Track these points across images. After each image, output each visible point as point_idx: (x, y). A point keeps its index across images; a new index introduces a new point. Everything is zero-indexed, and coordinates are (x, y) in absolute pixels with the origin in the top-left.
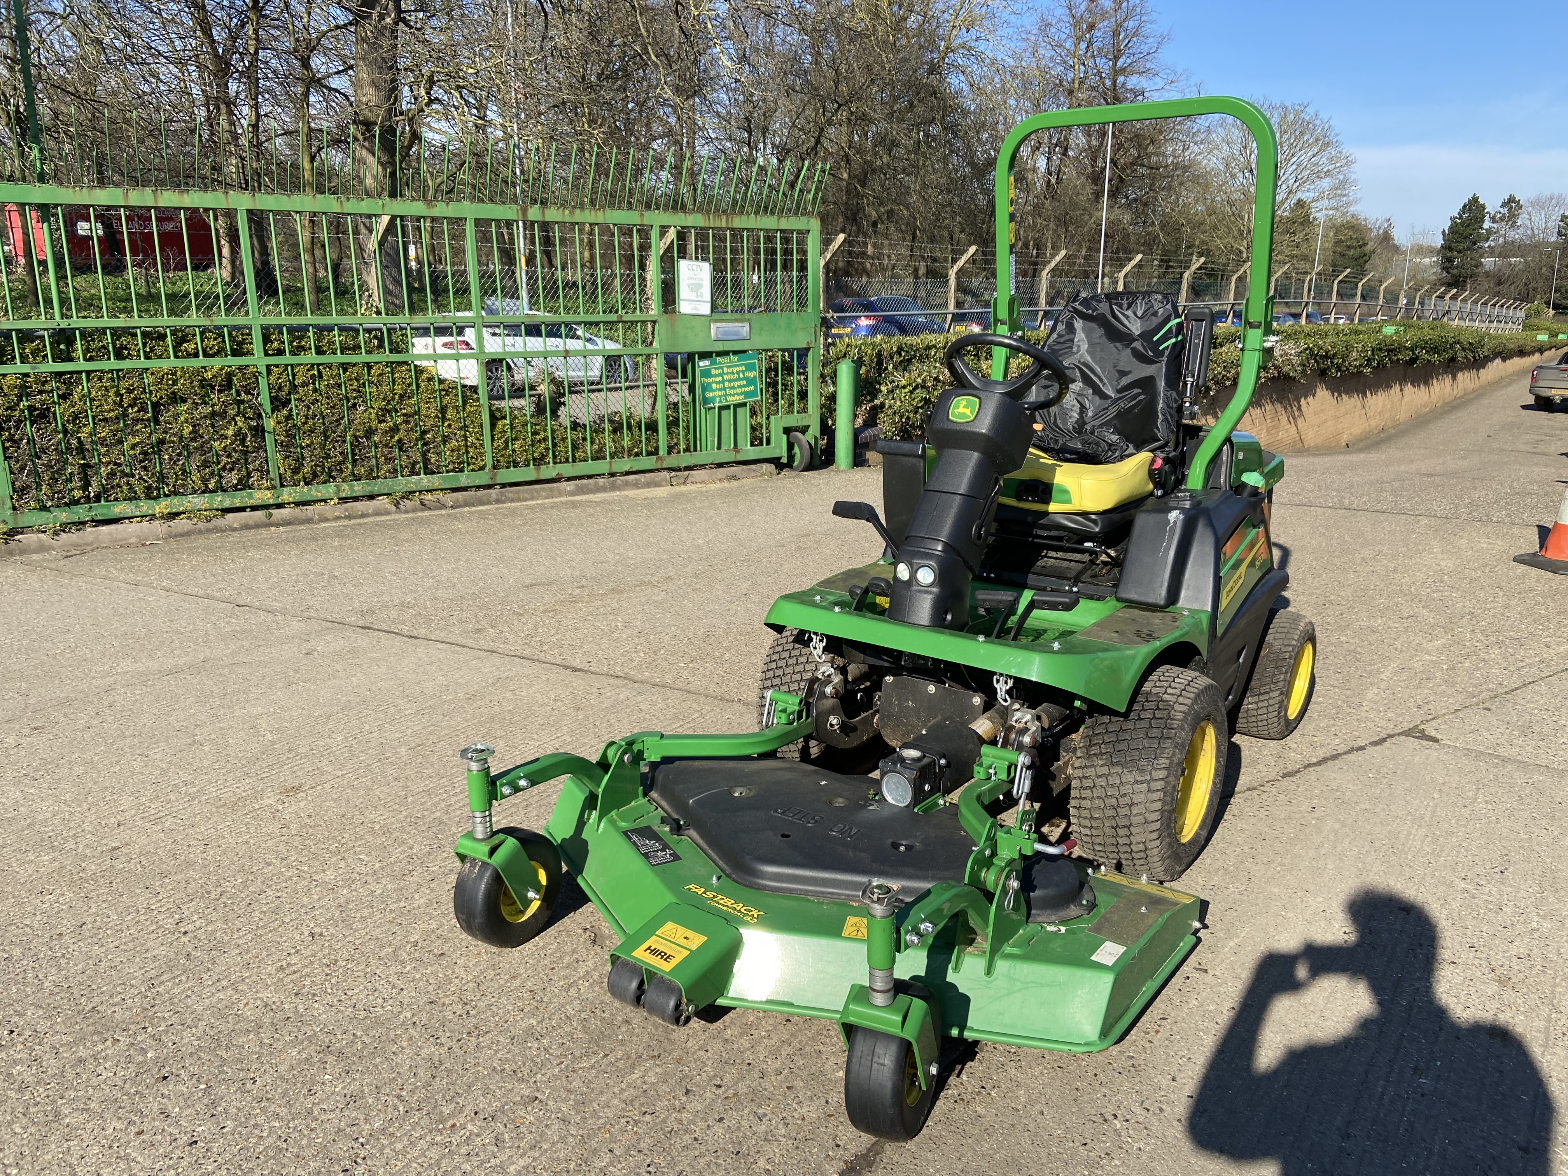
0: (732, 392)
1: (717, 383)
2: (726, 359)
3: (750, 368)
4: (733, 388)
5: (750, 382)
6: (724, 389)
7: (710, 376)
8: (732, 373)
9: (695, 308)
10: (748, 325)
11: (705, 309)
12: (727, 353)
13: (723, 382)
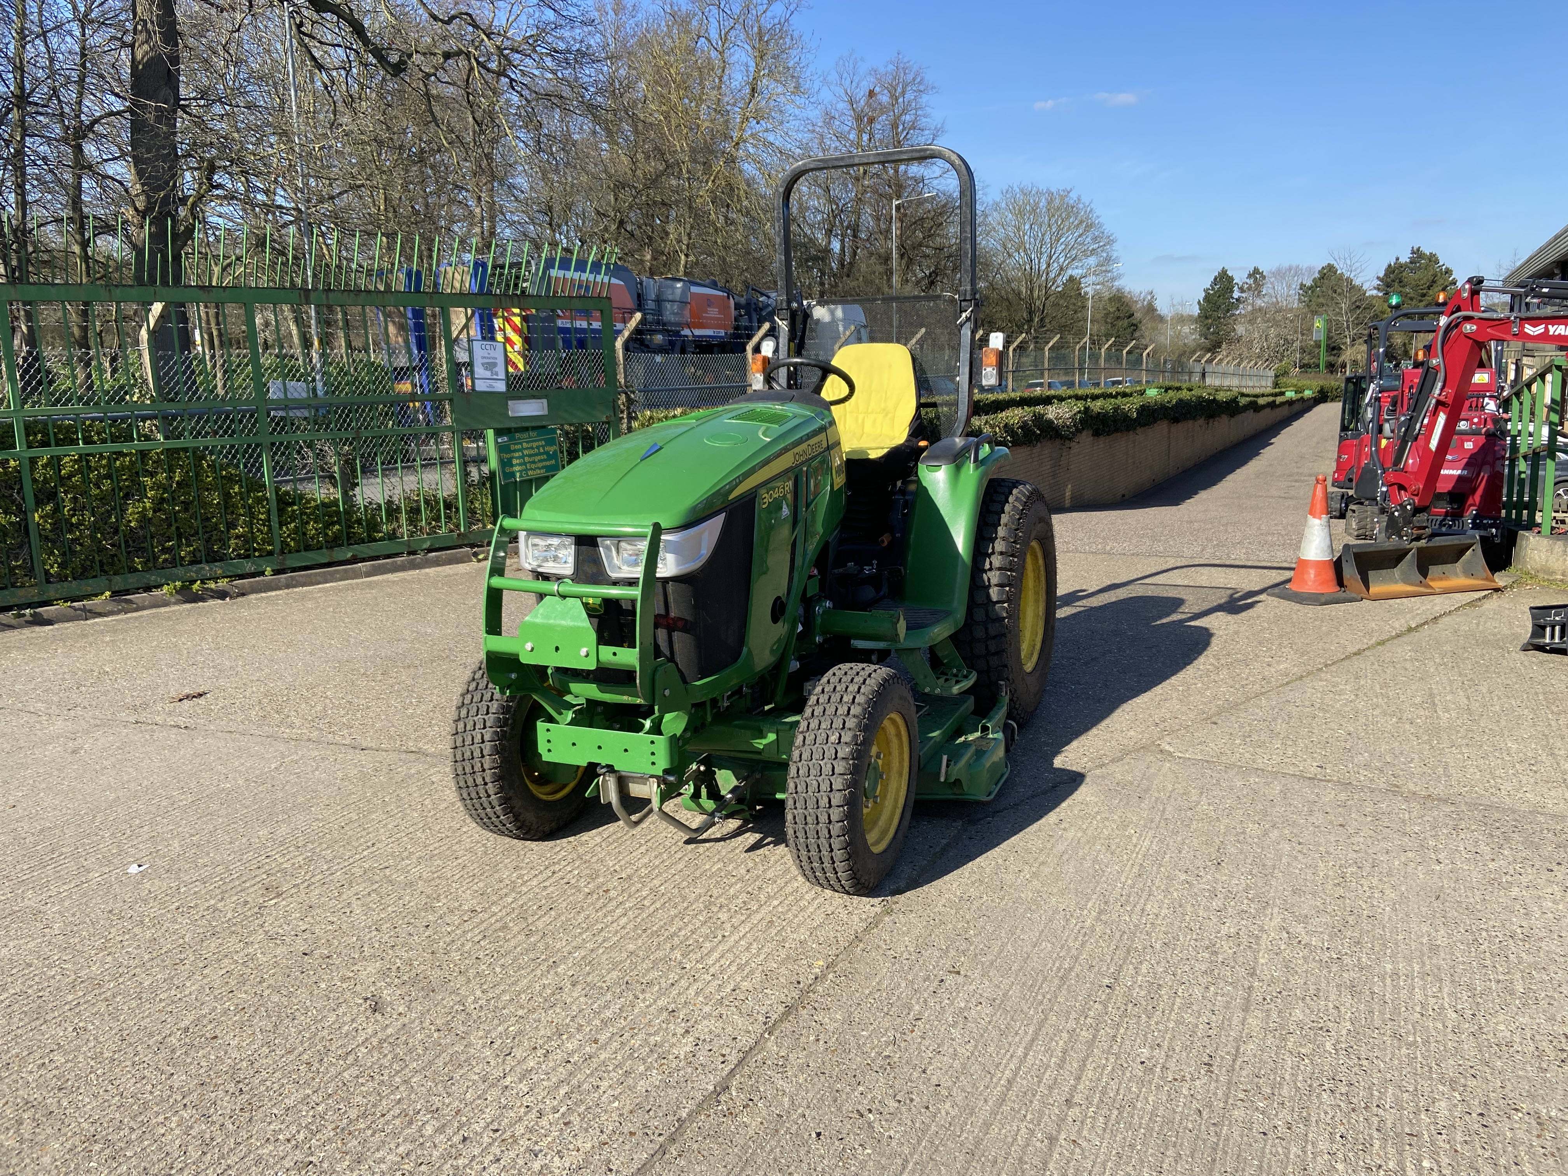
0: (533, 466)
2: (525, 435)
3: (550, 443)
5: (550, 456)
6: (525, 464)
7: (511, 452)
9: (491, 386)
10: (545, 401)
11: (501, 387)
12: (526, 429)
13: (523, 457)
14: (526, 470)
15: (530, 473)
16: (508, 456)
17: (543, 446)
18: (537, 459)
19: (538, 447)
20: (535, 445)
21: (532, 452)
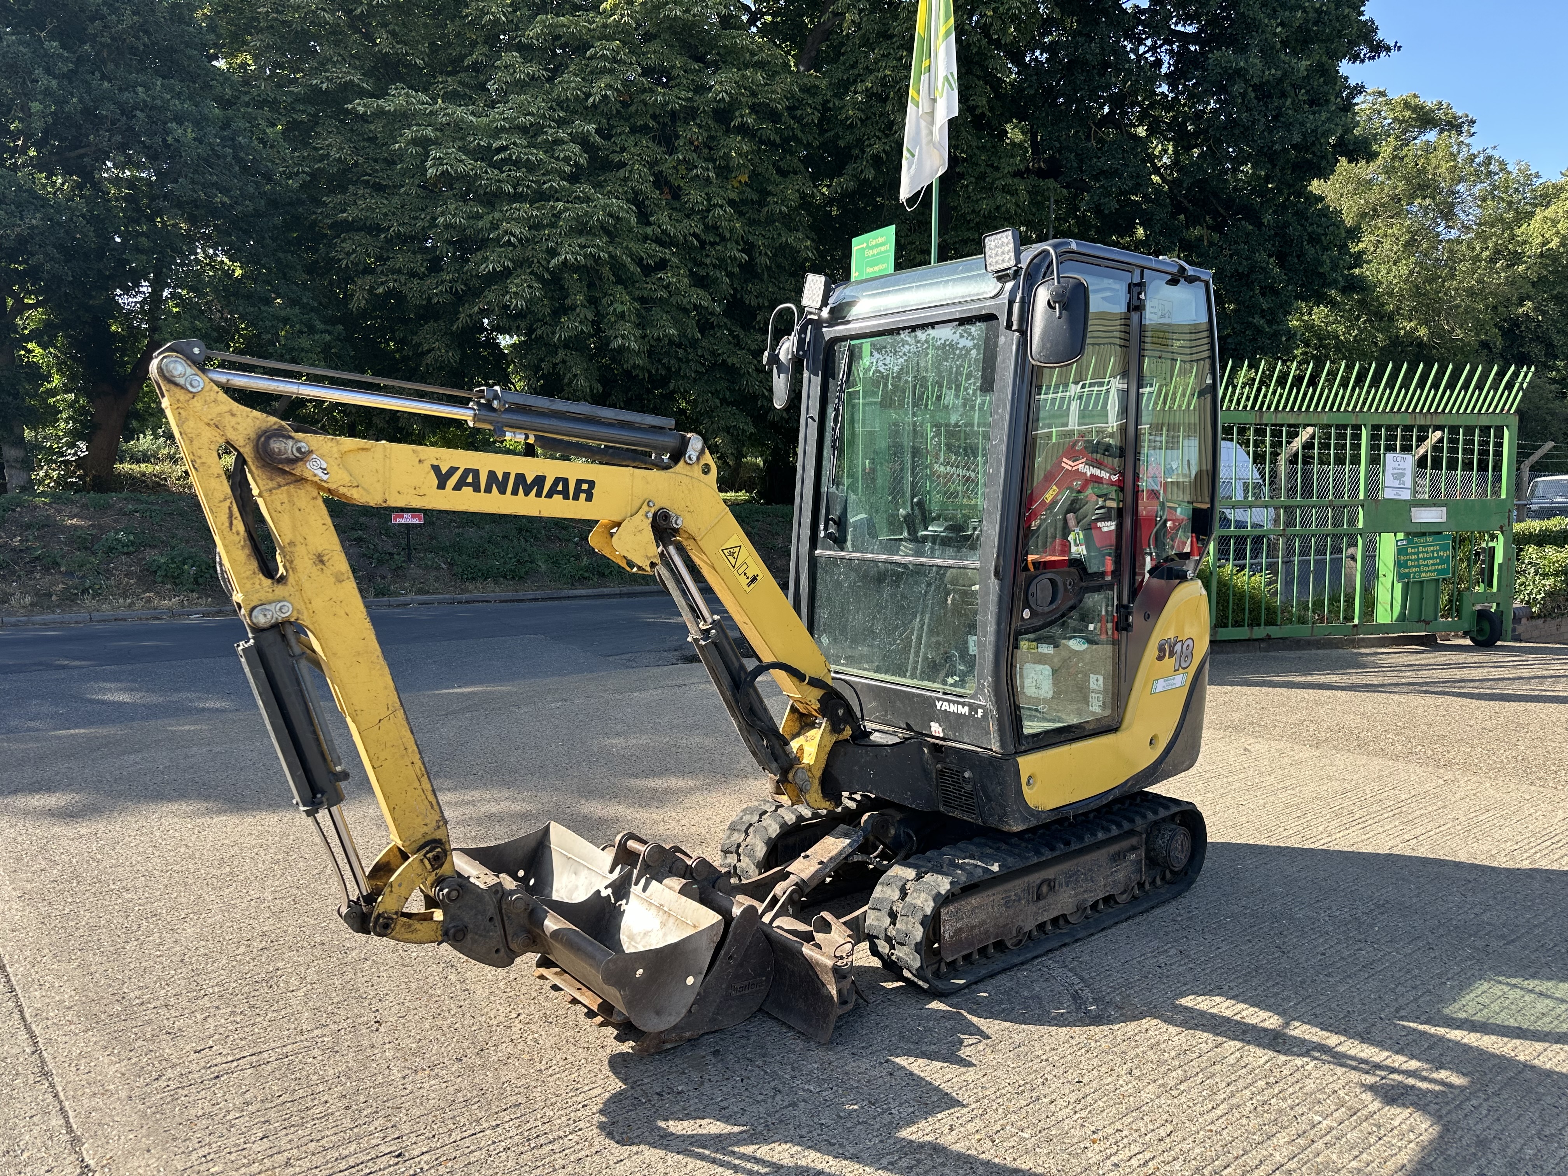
0: (1426, 569)
1: (1412, 560)
2: (1422, 540)
3: (1444, 548)
4: (1427, 565)
5: (1443, 561)
6: (1419, 566)
7: (1407, 554)
8: (1427, 552)
9: (1398, 494)
10: (1445, 509)
11: (1406, 495)
12: (1424, 534)
13: (1418, 560)
14: (1420, 572)
15: (1423, 575)
16: (1405, 558)
17: (1437, 551)
18: (1430, 562)
19: (1433, 552)
20: (1430, 549)
21: (1426, 556)
